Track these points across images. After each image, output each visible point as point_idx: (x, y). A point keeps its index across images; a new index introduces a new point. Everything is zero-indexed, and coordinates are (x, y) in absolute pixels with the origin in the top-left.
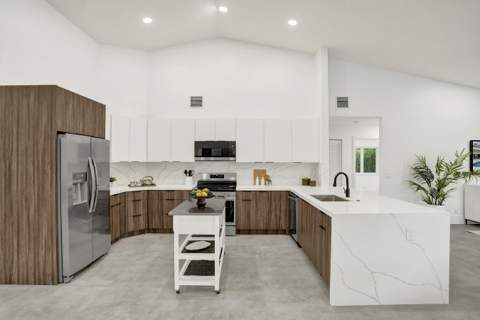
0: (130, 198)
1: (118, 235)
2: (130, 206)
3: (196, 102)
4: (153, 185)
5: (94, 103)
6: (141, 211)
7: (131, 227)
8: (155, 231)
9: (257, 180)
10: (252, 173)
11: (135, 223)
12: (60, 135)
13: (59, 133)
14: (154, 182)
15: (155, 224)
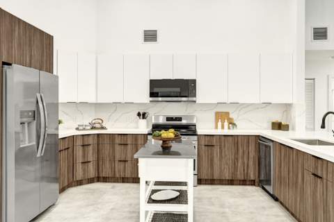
0: (79, 142)
1: (66, 184)
2: (79, 152)
3: (150, 36)
4: (103, 128)
5: (42, 33)
6: (91, 157)
7: (79, 175)
8: (105, 180)
9: (220, 124)
10: (214, 114)
11: (84, 170)
12: (6, 66)
13: (4, 63)
14: (104, 125)
15: (106, 172)
